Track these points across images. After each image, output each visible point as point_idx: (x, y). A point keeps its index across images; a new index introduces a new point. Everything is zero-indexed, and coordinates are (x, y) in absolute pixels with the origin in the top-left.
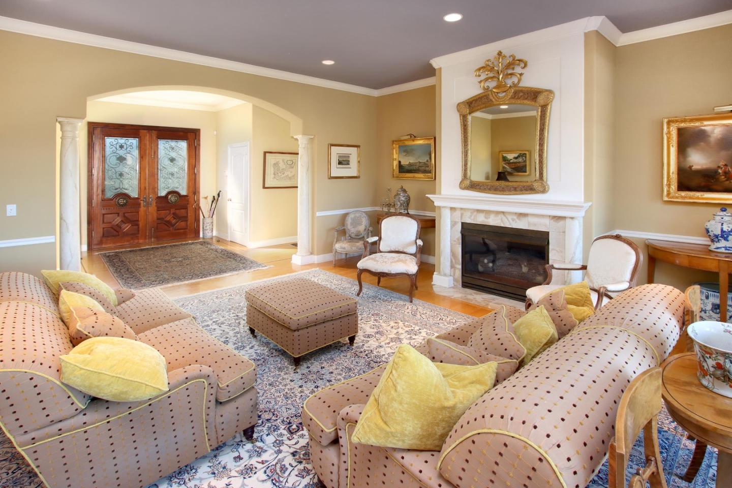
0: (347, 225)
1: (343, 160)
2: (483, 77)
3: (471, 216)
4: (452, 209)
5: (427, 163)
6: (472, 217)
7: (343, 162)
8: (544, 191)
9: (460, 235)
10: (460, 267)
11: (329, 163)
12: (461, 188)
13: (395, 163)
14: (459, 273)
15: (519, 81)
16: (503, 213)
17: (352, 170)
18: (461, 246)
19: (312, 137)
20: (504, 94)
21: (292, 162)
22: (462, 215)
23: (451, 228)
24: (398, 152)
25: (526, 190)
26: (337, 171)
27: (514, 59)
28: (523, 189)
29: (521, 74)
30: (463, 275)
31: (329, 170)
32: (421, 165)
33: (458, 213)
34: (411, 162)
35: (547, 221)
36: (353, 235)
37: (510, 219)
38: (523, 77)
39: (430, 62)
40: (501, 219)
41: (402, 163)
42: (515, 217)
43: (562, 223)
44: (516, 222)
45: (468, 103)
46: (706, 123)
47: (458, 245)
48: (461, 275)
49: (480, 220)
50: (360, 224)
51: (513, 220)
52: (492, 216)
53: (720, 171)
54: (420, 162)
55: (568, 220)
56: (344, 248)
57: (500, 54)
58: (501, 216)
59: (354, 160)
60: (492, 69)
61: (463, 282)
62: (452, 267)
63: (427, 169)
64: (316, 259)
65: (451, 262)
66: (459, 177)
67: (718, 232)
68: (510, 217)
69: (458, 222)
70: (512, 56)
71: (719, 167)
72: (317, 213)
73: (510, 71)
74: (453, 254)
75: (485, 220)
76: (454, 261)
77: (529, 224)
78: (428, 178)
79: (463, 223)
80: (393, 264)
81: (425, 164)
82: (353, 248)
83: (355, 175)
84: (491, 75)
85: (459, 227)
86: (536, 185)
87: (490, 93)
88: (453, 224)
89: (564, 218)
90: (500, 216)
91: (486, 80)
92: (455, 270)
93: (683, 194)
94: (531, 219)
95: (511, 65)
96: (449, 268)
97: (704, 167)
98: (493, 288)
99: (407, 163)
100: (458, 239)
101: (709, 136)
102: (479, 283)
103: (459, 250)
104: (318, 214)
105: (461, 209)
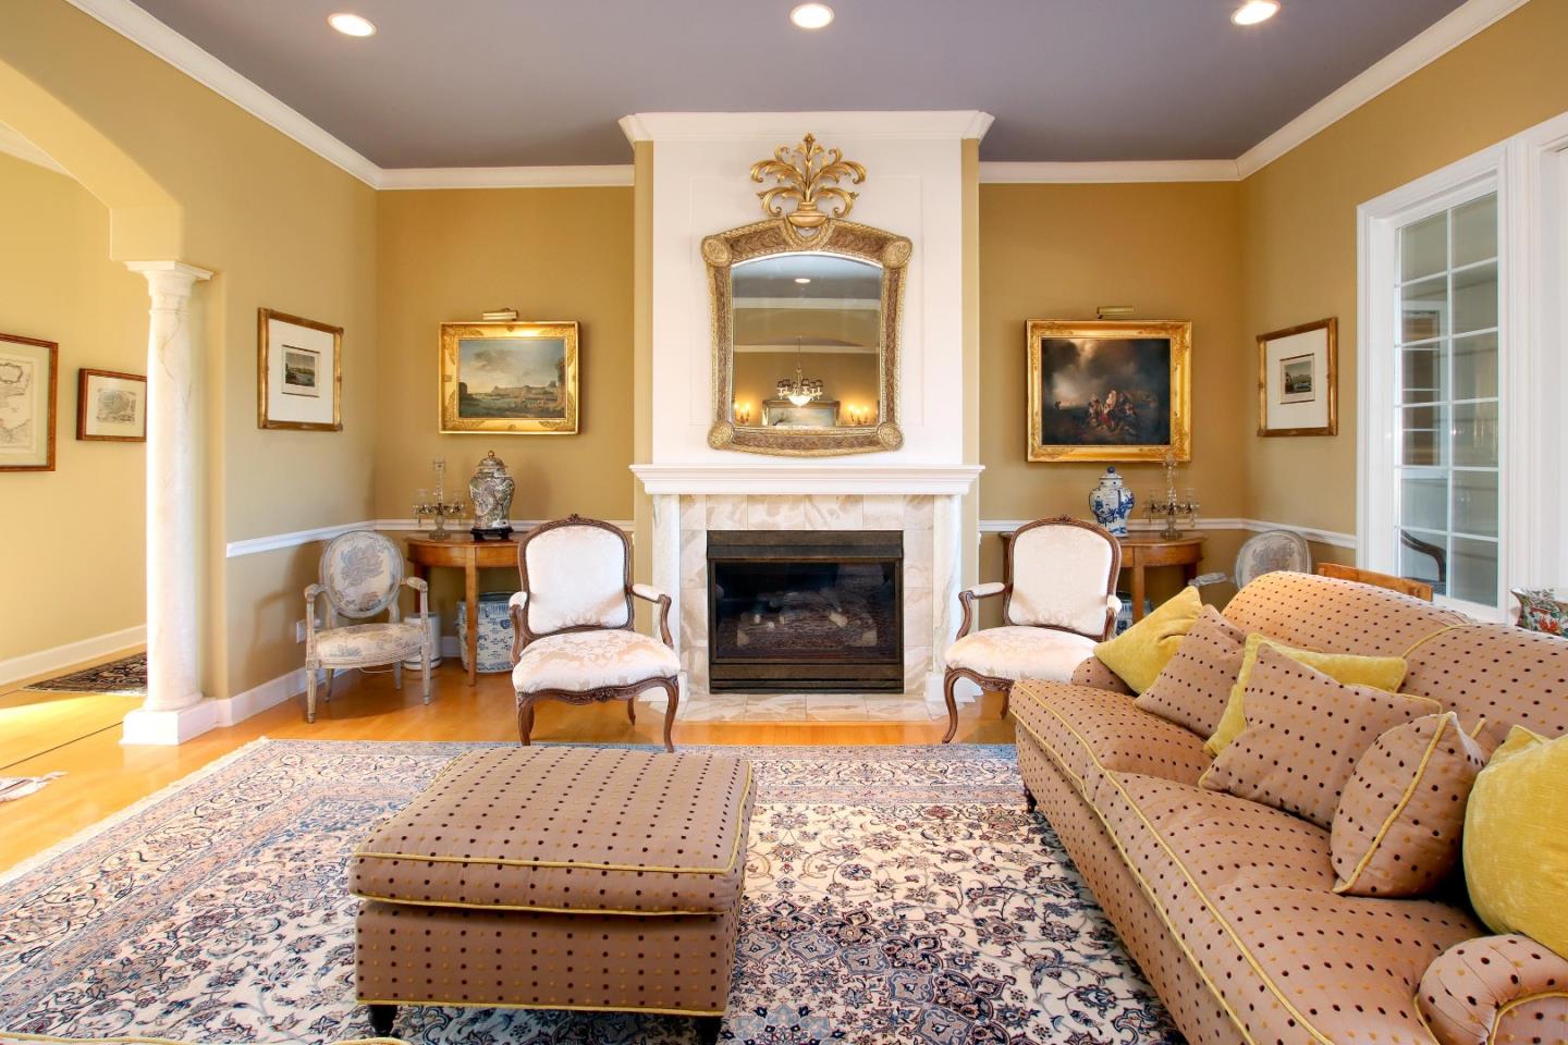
0: (332, 580)
1: (299, 370)
2: (770, 184)
3: (733, 513)
4: (685, 499)
5: (551, 390)
6: (737, 517)
7: (302, 374)
8: (898, 444)
9: (703, 563)
10: (705, 643)
11: (262, 370)
12: (713, 446)
13: (451, 388)
14: (701, 660)
15: (848, 208)
16: (809, 497)
17: (318, 405)
18: (706, 590)
19: (206, 276)
20: (812, 232)
21: (17, 372)
22: (710, 513)
23: (682, 548)
24: (456, 358)
25: (862, 445)
26: (285, 404)
27: (838, 159)
28: (855, 442)
29: (852, 195)
30: (712, 663)
31: (261, 396)
32: (531, 396)
33: (699, 510)
34: (501, 387)
35: (899, 508)
36: (350, 612)
37: (824, 511)
38: (857, 203)
39: (622, 122)
40: (806, 515)
41: (470, 390)
42: (835, 506)
43: (927, 508)
44: (838, 517)
45: (727, 240)
46: (1076, 333)
47: (700, 590)
48: (707, 664)
49: (757, 519)
50: (374, 571)
51: (832, 513)
52: (785, 509)
53: (1091, 411)
54: (527, 389)
55: (939, 504)
56: (356, 652)
57: (809, 140)
58: (806, 506)
59: (324, 371)
60: (790, 172)
61: (711, 680)
62: (685, 647)
63: (551, 405)
64: (226, 709)
65: (684, 634)
66: (707, 418)
67: (1115, 506)
68: (825, 507)
69: (700, 531)
70: (835, 151)
71: (1090, 404)
72: (229, 546)
73: (828, 185)
74: (687, 614)
75: (770, 520)
76: (688, 631)
77: (865, 519)
78: (556, 430)
79: (709, 533)
80: (627, 658)
81: (546, 393)
82: (386, 646)
83: (329, 421)
84: (788, 184)
85: (702, 545)
86: (885, 433)
87: (781, 223)
88: (687, 537)
89: (931, 498)
90: (802, 507)
91: (777, 192)
92: (691, 654)
93: (1050, 448)
94: (869, 508)
95: (828, 171)
97: (1074, 404)
98: (785, 677)
99: (489, 389)
100: (699, 574)
101: (1078, 355)
102: (751, 673)
104: (232, 550)
105: (709, 497)
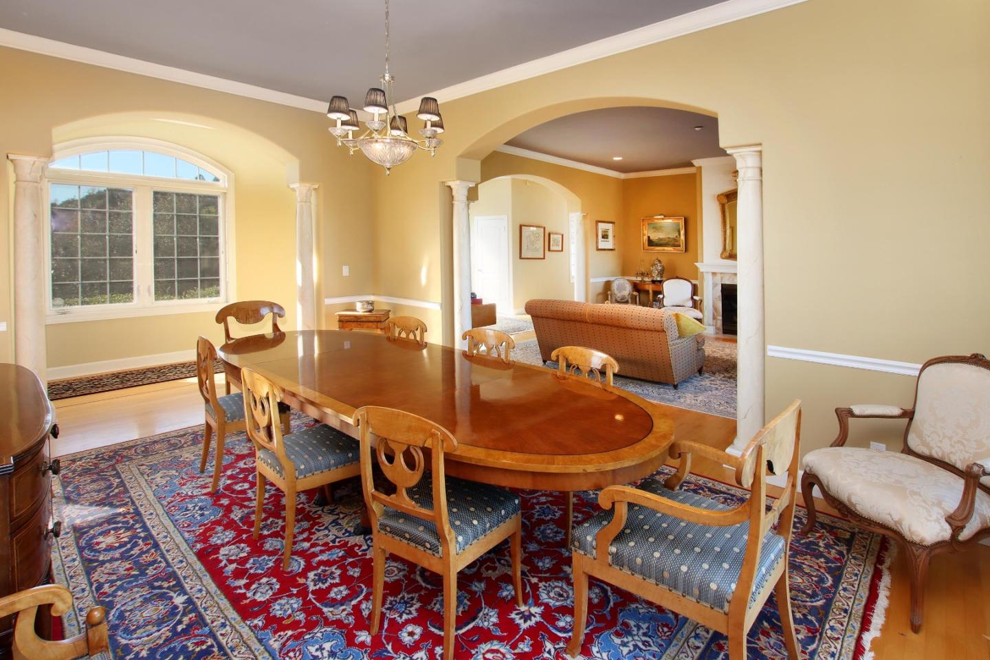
0: (614, 290)
1: (605, 235)
3: (729, 279)
4: (714, 274)
5: (676, 238)
9: (720, 294)
10: (721, 318)
11: (597, 236)
12: (722, 258)
13: (646, 238)
14: (720, 323)
17: (609, 244)
18: (721, 301)
22: (722, 278)
23: (713, 289)
24: (647, 229)
26: (602, 245)
30: (723, 324)
31: (597, 242)
32: (670, 240)
33: (719, 277)
34: (660, 237)
36: (619, 299)
39: (692, 161)
41: (651, 239)
45: (725, 195)
50: (625, 290)
54: (669, 238)
59: (610, 234)
61: (723, 330)
62: (714, 318)
63: (676, 243)
65: (714, 315)
66: (720, 249)
69: (719, 284)
74: (715, 309)
76: (715, 314)
78: (678, 251)
79: (722, 285)
81: (674, 239)
83: (611, 248)
85: (719, 288)
88: (715, 285)
92: (716, 321)
96: (712, 319)
99: (657, 238)
100: (719, 297)
103: (720, 305)
104: (592, 280)
105: (721, 273)
